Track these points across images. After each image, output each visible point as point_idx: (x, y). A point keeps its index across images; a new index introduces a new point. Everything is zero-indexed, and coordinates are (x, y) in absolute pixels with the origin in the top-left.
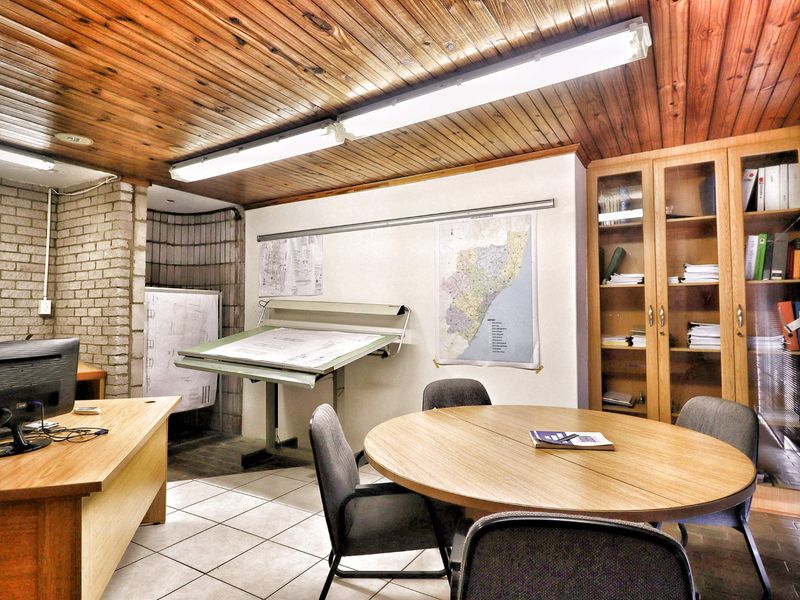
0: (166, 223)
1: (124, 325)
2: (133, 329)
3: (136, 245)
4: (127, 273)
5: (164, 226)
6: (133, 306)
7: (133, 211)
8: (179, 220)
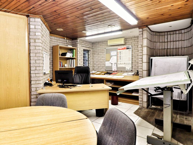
0: (181, 33)
1: (141, 69)
2: (143, 70)
3: (143, 46)
4: (141, 54)
5: (180, 35)
6: (143, 63)
7: (142, 36)
8: (186, 31)
